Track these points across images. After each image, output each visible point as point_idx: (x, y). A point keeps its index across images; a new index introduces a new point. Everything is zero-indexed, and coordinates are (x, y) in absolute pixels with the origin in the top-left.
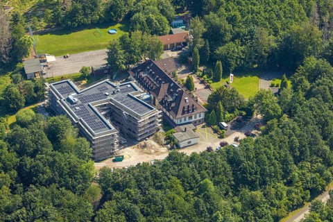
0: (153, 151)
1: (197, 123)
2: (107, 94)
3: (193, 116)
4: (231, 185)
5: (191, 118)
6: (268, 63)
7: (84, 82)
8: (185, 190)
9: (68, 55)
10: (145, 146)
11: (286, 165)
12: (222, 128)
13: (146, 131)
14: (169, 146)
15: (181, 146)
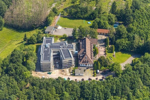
0: (65, 74)
1: (90, 67)
2: (61, 47)
3: (88, 65)
4: (78, 97)
5: (86, 65)
6: (137, 50)
7: (64, 40)
8: (57, 93)
9: (66, 28)
10: (63, 71)
11: (106, 96)
12: (97, 72)
13: (66, 65)
14: (72, 73)
15: (76, 75)
